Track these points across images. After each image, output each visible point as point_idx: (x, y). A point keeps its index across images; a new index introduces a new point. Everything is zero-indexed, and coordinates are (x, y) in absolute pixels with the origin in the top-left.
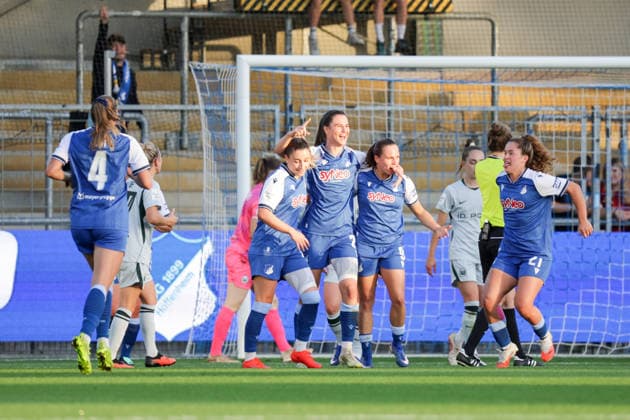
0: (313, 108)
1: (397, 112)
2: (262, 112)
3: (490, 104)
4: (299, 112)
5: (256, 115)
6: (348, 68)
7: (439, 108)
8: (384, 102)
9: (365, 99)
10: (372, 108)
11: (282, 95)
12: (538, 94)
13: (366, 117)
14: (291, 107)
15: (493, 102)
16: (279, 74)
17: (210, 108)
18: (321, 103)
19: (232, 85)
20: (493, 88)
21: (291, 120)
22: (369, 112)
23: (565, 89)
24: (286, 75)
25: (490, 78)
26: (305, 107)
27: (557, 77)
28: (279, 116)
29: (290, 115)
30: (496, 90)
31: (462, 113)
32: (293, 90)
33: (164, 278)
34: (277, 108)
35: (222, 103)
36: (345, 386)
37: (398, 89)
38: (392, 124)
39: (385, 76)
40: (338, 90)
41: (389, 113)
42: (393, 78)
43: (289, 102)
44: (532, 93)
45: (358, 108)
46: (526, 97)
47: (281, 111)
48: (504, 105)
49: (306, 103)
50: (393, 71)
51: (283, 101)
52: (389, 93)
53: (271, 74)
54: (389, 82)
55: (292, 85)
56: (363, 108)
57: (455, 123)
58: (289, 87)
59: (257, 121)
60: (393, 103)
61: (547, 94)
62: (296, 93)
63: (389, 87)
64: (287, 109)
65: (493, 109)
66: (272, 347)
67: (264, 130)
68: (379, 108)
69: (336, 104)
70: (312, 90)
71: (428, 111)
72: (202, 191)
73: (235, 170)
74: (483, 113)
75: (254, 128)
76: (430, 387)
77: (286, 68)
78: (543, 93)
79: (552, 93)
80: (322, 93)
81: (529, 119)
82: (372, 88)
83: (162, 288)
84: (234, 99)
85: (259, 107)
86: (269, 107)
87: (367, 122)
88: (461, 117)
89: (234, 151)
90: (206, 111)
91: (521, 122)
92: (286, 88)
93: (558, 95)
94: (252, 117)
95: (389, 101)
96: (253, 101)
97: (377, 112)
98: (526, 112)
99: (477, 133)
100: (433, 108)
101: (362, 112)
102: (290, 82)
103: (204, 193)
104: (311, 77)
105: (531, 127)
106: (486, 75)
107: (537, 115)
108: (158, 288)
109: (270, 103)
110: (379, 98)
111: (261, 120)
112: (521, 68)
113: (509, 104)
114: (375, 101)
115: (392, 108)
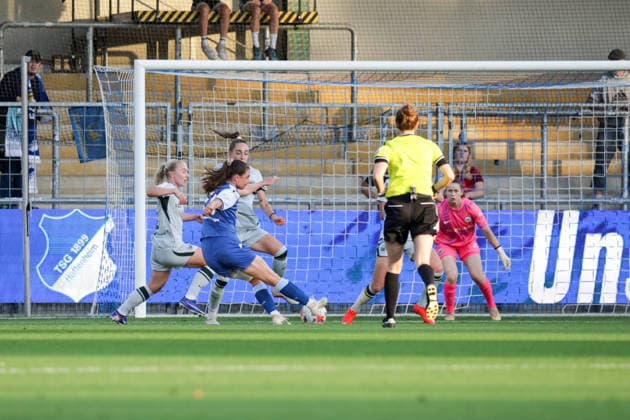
0: (199, 105)
1: (271, 108)
2: (156, 108)
3: (350, 101)
4: (188, 108)
5: (150, 110)
6: (229, 70)
7: (307, 105)
8: (259, 99)
9: (244, 97)
10: (250, 105)
11: (173, 94)
12: (390, 93)
13: (244, 112)
14: (180, 103)
15: (352, 101)
16: (171, 76)
17: (111, 104)
18: (206, 101)
19: (130, 86)
20: (352, 88)
21: (181, 114)
22: (247, 108)
23: (414, 88)
24: (176, 77)
25: (349, 79)
26: (192, 104)
27: (407, 78)
28: (170, 112)
29: (179, 111)
30: (355, 90)
31: (326, 108)
32: (182, 89)
33: (72, 250)
34: (169, 105)
35: (121, 101)
36: (227, 341)
37: (272, 89)
38: (267, 119)
39: (260, 77)
40: (221, 90)
41: (264, 109)
42: (267, 79)
43: (179, 100)
44: (385, 91)
45: (238, 105)
46: (380, 95)
47: (172, 108)
48: (362, 101)
49: (194, 101)
50: (267, 73)
51: (173, 99)
52: (264, 91)
53: (163, 76)
54: (264, 83)
55: (182, 85)
56: (242, 105)
57: (321, 118)
58: (179, 87)
59: (151, 116)
60: (267, 100)
61: (399, 92)
62: (185, 92)
63: (264, 87)
64: (177, 105)
65: (352, 105)
66: (164, 308)
67: (157, 124)
68: (255, 105)
69: (219, 101)
70: (199, 90)
71: (297, 107)
72: (105, 176)
73: (133, 158)
74: (344, 109)
75: (148, 122)
76: (299, 343)
77: (176, 71)
78: (395, 92)
79: (403, 92)
80: (207, 92)
81: (383, 115)
82: (250, 87)
83: (71, 258)
84: (132, 98)
85: (154, 104)
86: (162, 104)
87: (245, 117)
88: (325, 112)
89: (132, 141)
90: (108, 107)
91: (377, 117)
92: (176, 88)
93: (408, 94)
94: (147, 113)
95: (264, 98)
96: (148, 99)
97: (254, 108)
98: (380, 108)
99: (339, 126)
100: (301, 105)
101: (241, 108)
102: (179, 83)
103: (107, 178)
104: (197, 78)
105: (385, 121)
106: (347, 76)
107: (390, 110)
108: (67, 259)
109: (162, 100)
110: (256, 96)
111: (155, 115)
112: (376, 71)
113: (366, 101)
114: (253, 98)
115: (267, 105)
